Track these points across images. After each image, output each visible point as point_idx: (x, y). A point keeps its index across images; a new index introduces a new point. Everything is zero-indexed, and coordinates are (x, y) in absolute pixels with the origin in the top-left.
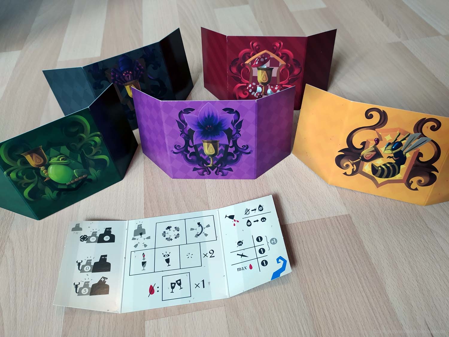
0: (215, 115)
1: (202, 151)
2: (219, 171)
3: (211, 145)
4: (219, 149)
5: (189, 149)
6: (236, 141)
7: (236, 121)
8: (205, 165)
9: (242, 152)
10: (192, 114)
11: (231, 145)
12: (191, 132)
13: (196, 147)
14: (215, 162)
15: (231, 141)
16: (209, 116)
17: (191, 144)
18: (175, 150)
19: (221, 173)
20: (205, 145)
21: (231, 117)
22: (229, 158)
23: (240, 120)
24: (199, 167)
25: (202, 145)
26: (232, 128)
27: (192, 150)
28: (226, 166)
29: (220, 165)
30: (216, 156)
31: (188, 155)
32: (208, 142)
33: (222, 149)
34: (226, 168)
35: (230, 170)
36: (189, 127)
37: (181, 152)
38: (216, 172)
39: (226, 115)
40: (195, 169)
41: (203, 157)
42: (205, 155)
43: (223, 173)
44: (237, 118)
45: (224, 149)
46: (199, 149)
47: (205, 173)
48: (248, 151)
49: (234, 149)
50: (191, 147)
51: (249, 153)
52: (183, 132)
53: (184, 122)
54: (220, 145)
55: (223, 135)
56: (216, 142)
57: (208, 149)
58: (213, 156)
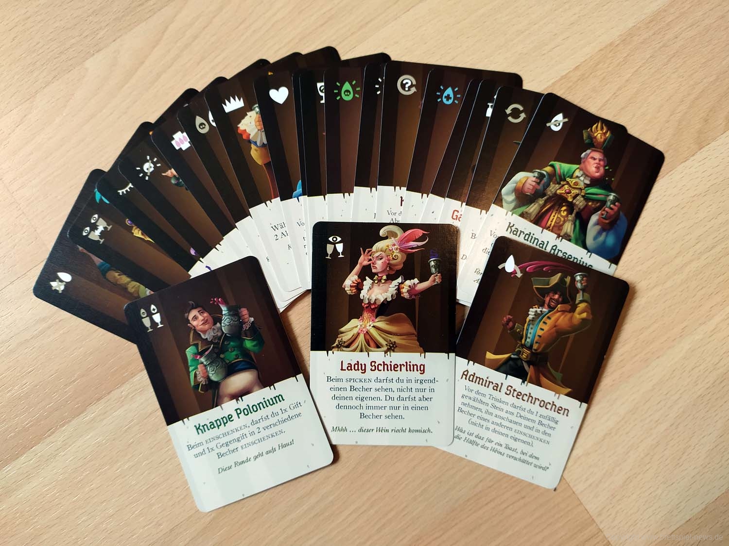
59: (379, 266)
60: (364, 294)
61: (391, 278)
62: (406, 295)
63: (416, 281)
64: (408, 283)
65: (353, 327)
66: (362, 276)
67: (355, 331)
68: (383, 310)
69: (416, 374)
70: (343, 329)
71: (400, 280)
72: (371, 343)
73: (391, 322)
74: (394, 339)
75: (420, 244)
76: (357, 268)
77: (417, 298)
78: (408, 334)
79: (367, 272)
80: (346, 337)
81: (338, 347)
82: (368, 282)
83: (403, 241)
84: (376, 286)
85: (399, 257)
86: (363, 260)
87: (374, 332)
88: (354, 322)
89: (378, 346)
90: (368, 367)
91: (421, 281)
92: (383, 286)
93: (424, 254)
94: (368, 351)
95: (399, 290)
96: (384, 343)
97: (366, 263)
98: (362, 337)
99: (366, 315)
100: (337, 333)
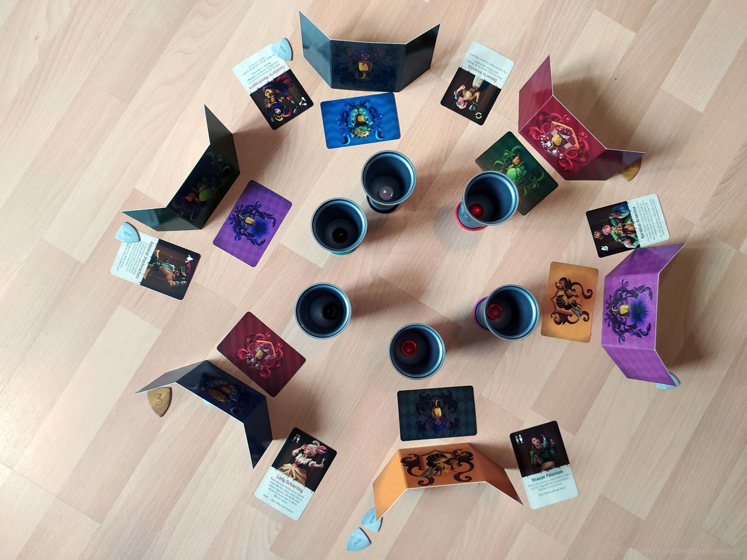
0: (646, 316)
1: (623, 304)
2: (608, 317)
3: (626, 311)
4: (623, 317)
5: (625, 293)
6: (628, 332)
7: (641, 332)
8: (613, 305)
9: (620, 335)
10: (648, 298)
11: (626, 327)
12: (636, 296)
13: (626, 299)
14: (615, 314)
15: (628, 328)
16: (646, 311)
17: (628, 295)
18: (624, 282)
19: (607, 317)
20: (627, 307)
21: (645, 330)
22: (617, 325)
23: (642, 336)
24: (612, 300)
25: (627, 304)
26: (637, 329)
27: (624, 295)
28: (612, 322)
29: (612, 317)
30: (618, 315)
31: (620, 292)
32: (629, 309)
33: (623, 320)
34: (611, 323)
35: (609, 326)
36: (640, 295)
37: (623, 287)
38: (607, 314)
39: (646, 325)
40: (610, 296)
41: (619, 305)
42: (620, 305)
43: (607, 319)
44: (644, 333)
45: (623, 321)
46: (624, 301)
47: (607, 305)
48: (621, 341)
49: (623, 330)
50: (626, 295)
51: (620, 342)
52: (636, 289)
53: (644, 291)
54: (626, 319)
55: (633, 321)
56: (628, 316)
57: (624, 309)
58: (619, 312)
59: (307, 452)
60: (297, 458)
61: (308, 457)
62: (310, 466)
63: (315, 463)
64: (312, 462)
65: (288, 466)
66: (300, 452)
67: (288, 468)
68: (300, 466)
69: (299, 492)
70: (285, 465)
71: (311, 460)
72: (291, 474)
73: (301, 471)
74: (298, 477)
75: (323, 452)
76: (300, 449)
77: (312, 468)
78: (304, 478)
79: (302, 451)
80: (284, 468)
81: (280, 470)
82: (301, 455)
83: (318, 448)
84: (302, 458)
85: (314, 452)
86: (303, 447)
87: (294, 471)
88: (289, 465)
89: (292, 476)
90: (286, 481)
91: (317, 464)
92: (304, 459)
93: (323, 456)
94: (288, 476)
95: (309, 462)
96: (295, 477)
97: (303, 448)
98: (289, 471)
99: (294, 464)
100: (282, 465)
